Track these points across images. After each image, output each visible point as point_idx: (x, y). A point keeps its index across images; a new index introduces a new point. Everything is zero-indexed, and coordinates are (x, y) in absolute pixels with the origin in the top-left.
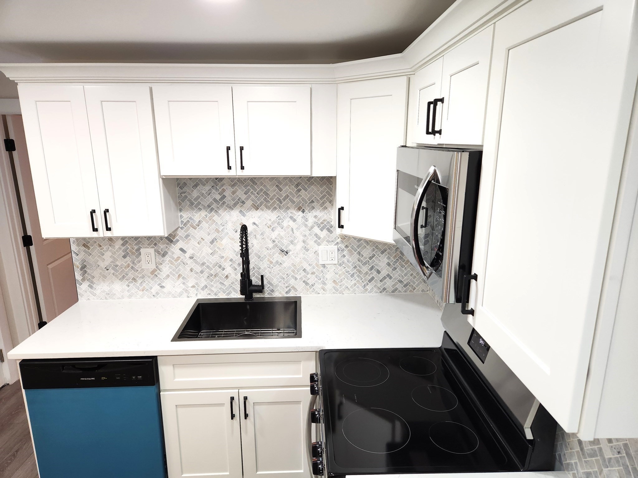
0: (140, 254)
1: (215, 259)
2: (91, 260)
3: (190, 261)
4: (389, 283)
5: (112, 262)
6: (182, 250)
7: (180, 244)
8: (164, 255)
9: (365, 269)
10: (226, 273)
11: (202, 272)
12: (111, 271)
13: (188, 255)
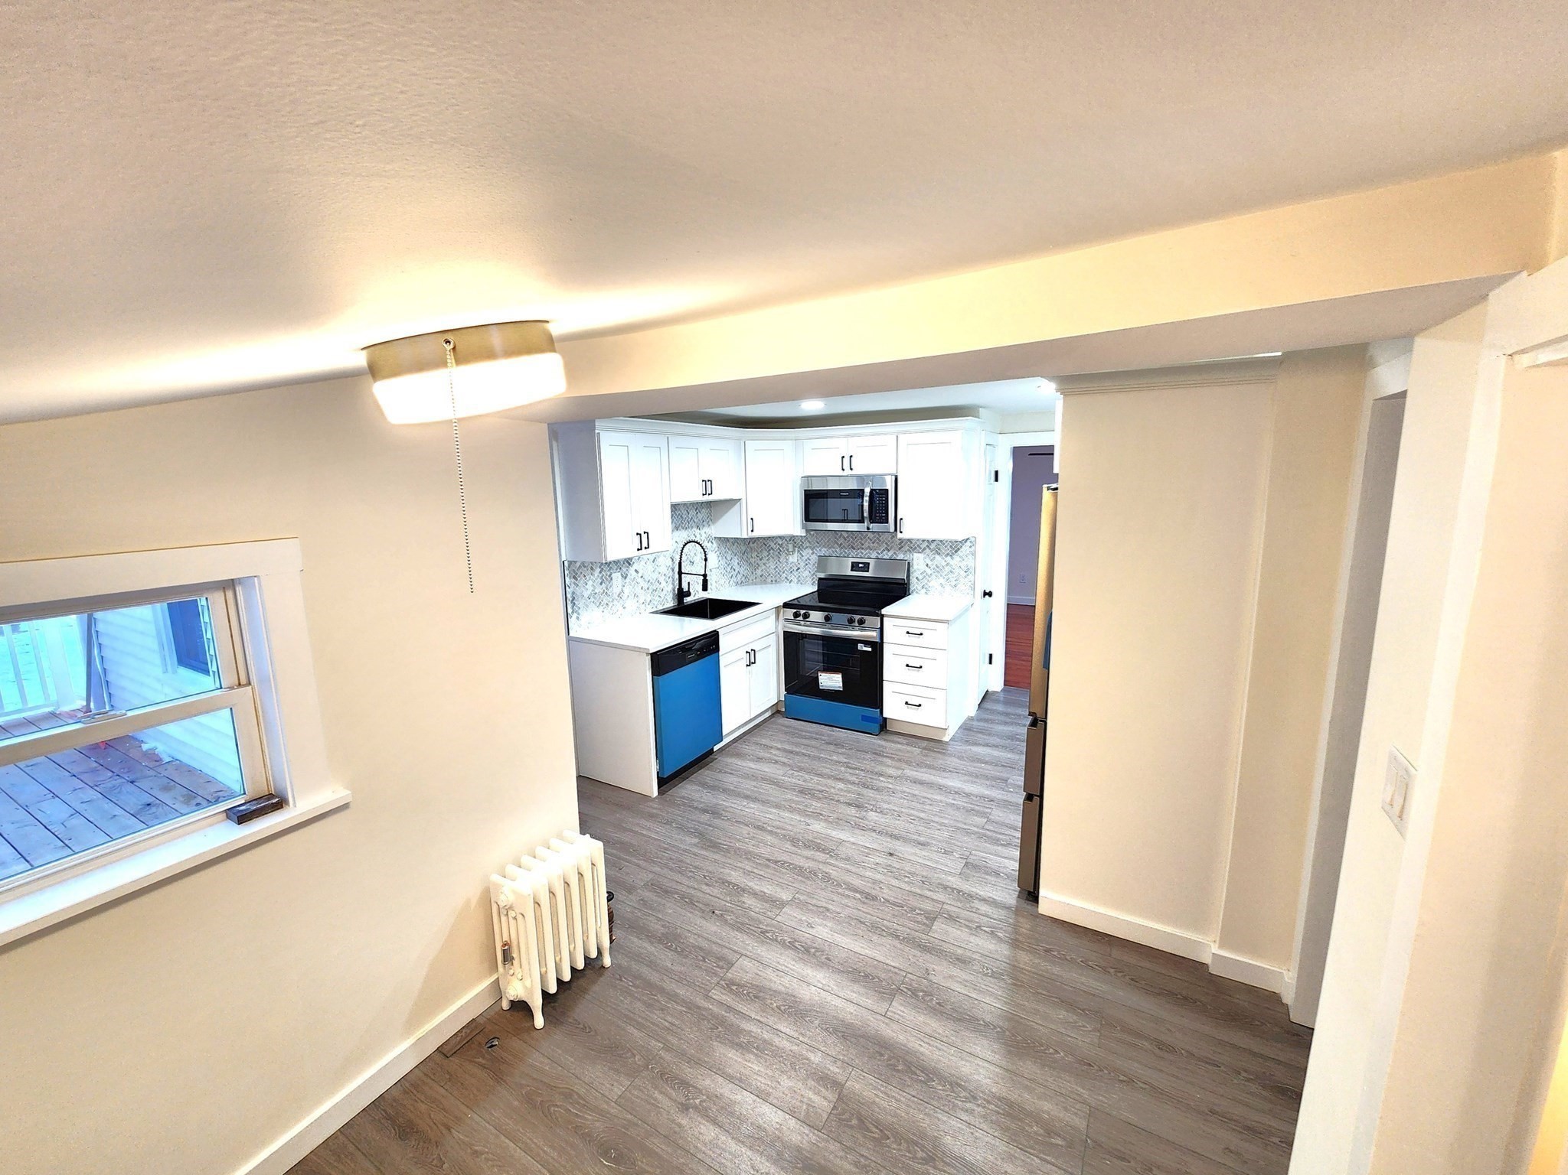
0: (611, 579)
1: (655, 576)
2: (578, 591)
3: (640, 580)
4: (739, 576)
5: (593, 590)
6: (636, 571)
7: (635, 566)
8: (626, 578)
9: (729, 569)
10: (661, 586)
11: (648, 589)
12: (592, 599)
13: (640, 575)
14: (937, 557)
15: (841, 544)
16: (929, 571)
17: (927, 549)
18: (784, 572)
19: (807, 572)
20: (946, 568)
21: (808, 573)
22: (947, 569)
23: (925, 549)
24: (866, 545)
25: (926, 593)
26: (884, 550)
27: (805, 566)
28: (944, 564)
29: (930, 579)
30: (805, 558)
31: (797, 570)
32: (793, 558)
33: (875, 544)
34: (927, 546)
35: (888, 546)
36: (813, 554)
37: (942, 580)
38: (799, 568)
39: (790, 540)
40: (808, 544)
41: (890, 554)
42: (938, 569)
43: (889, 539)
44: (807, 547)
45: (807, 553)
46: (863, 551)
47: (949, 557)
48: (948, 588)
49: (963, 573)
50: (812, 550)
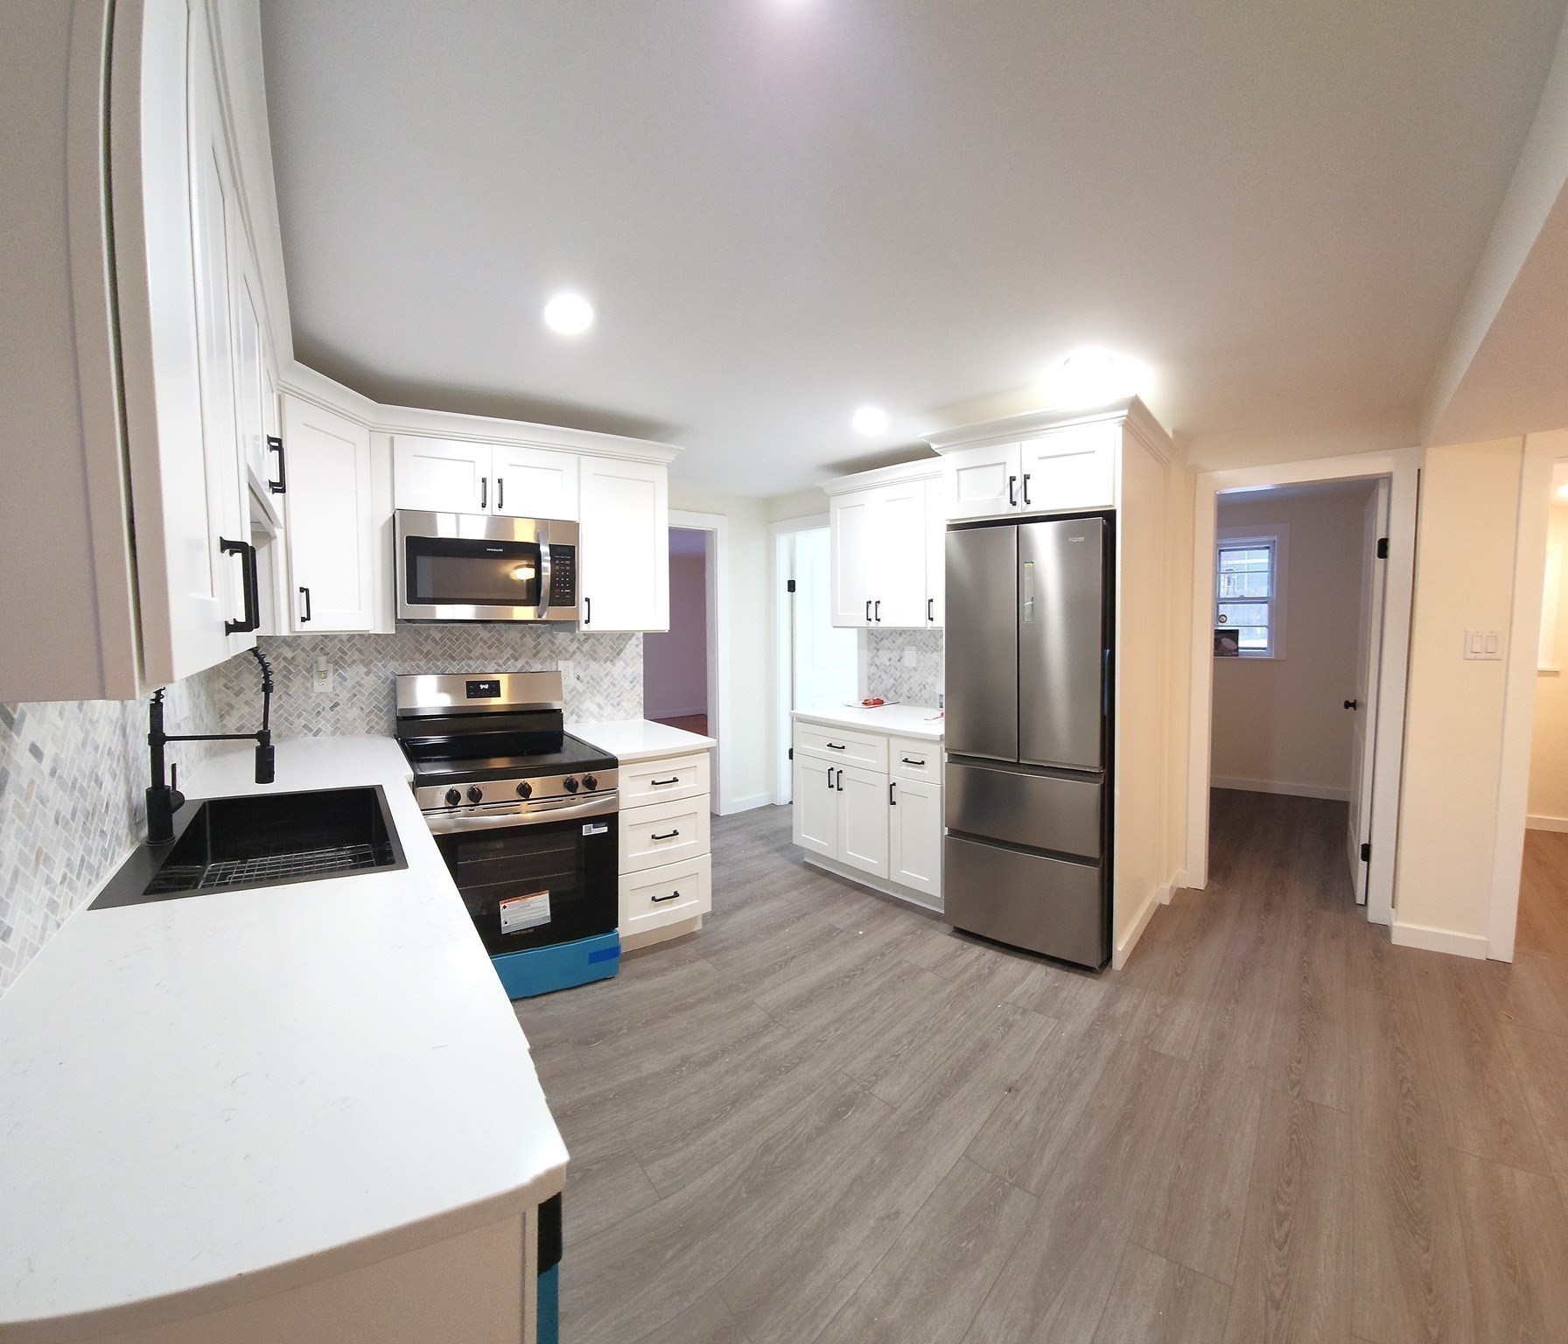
14: (593, 664)
15: (429, 652)
16: (580, 687)
17: (578, 653)
18: (299, 716)
19: (356, 711)
20: (605, 680)
21: (358, 711)
22: (607, 682)
23: (574, 653)
24: (477, 651)
25: (577, 722)
26: (508, 659)
27: (350, 699)
28: (603, 673)
29: (582, 699)
30: (349, 684)
31: (332, 708)
32: (324, 686)
33: (494, 650)
34: (578, 648)
35: (516, 651)
36: (367, 674)
37: (599, 699)
38: (336, 705)
39: (314, 649)
40: (356, 656)
41: (520, 664)
42: (594, 684)
43: (518, 640)
44: (354, 662)
45: (355, 673)
46: (471, 662)
47: (609, 663)
48: (608, 710)
49: (627, 685)
50: (367, 665)
